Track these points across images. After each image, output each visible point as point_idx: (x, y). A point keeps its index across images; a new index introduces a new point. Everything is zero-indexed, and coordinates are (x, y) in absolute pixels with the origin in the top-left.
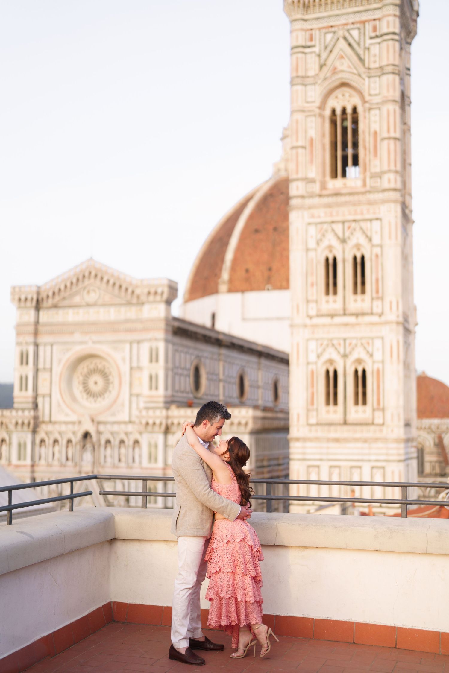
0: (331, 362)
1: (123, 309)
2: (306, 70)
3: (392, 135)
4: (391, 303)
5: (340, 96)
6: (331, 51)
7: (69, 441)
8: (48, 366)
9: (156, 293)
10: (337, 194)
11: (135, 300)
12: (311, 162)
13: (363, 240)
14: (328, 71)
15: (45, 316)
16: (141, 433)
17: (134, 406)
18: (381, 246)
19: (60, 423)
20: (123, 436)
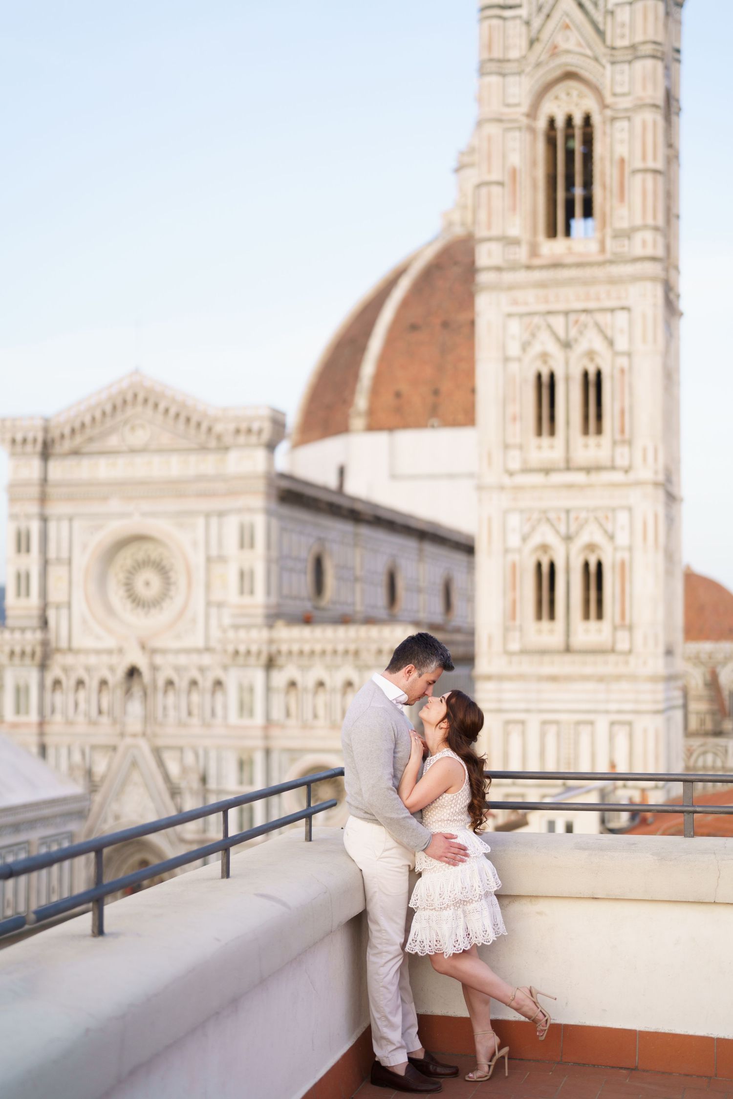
0: (545, 548)
1: (193, 458)
2: (506, 48)
3: (651, 164)
4: (645, 450)
5: (563, 96)
6: (548, 16)
7: (103, 683)
8: (65, 554)
9: (249, 431)
10: (556, 265)
11: (213, 443)
12: (514, 208)
13: (599, 345)
14: (542, 51)
15: (57, 470)
16: (225, 668)
17: (214, 622)
18: (629, 355)
19: (87, 652)
20: (195, 674)
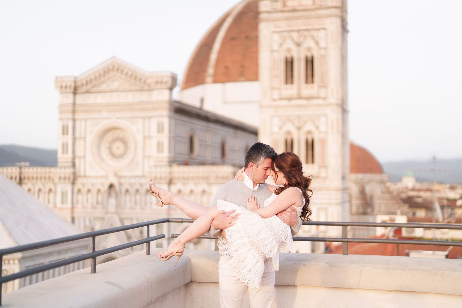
0: (289, 133)
1: (138, 94)
4: (332, 90)
7: (99, 191)
8: (83, 136)
9: (162, 82)
10: (294, 10)
11: (146, 88)
13: (312, 44)
15: (80, 99)
17: (146, 164)
18: (325, 49)
19: (92, 177)
20: (138, 187)
